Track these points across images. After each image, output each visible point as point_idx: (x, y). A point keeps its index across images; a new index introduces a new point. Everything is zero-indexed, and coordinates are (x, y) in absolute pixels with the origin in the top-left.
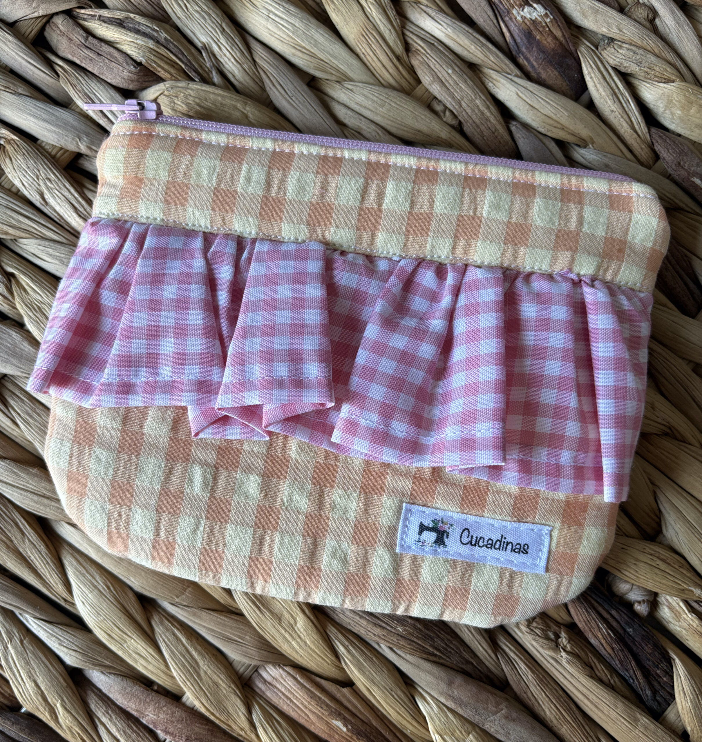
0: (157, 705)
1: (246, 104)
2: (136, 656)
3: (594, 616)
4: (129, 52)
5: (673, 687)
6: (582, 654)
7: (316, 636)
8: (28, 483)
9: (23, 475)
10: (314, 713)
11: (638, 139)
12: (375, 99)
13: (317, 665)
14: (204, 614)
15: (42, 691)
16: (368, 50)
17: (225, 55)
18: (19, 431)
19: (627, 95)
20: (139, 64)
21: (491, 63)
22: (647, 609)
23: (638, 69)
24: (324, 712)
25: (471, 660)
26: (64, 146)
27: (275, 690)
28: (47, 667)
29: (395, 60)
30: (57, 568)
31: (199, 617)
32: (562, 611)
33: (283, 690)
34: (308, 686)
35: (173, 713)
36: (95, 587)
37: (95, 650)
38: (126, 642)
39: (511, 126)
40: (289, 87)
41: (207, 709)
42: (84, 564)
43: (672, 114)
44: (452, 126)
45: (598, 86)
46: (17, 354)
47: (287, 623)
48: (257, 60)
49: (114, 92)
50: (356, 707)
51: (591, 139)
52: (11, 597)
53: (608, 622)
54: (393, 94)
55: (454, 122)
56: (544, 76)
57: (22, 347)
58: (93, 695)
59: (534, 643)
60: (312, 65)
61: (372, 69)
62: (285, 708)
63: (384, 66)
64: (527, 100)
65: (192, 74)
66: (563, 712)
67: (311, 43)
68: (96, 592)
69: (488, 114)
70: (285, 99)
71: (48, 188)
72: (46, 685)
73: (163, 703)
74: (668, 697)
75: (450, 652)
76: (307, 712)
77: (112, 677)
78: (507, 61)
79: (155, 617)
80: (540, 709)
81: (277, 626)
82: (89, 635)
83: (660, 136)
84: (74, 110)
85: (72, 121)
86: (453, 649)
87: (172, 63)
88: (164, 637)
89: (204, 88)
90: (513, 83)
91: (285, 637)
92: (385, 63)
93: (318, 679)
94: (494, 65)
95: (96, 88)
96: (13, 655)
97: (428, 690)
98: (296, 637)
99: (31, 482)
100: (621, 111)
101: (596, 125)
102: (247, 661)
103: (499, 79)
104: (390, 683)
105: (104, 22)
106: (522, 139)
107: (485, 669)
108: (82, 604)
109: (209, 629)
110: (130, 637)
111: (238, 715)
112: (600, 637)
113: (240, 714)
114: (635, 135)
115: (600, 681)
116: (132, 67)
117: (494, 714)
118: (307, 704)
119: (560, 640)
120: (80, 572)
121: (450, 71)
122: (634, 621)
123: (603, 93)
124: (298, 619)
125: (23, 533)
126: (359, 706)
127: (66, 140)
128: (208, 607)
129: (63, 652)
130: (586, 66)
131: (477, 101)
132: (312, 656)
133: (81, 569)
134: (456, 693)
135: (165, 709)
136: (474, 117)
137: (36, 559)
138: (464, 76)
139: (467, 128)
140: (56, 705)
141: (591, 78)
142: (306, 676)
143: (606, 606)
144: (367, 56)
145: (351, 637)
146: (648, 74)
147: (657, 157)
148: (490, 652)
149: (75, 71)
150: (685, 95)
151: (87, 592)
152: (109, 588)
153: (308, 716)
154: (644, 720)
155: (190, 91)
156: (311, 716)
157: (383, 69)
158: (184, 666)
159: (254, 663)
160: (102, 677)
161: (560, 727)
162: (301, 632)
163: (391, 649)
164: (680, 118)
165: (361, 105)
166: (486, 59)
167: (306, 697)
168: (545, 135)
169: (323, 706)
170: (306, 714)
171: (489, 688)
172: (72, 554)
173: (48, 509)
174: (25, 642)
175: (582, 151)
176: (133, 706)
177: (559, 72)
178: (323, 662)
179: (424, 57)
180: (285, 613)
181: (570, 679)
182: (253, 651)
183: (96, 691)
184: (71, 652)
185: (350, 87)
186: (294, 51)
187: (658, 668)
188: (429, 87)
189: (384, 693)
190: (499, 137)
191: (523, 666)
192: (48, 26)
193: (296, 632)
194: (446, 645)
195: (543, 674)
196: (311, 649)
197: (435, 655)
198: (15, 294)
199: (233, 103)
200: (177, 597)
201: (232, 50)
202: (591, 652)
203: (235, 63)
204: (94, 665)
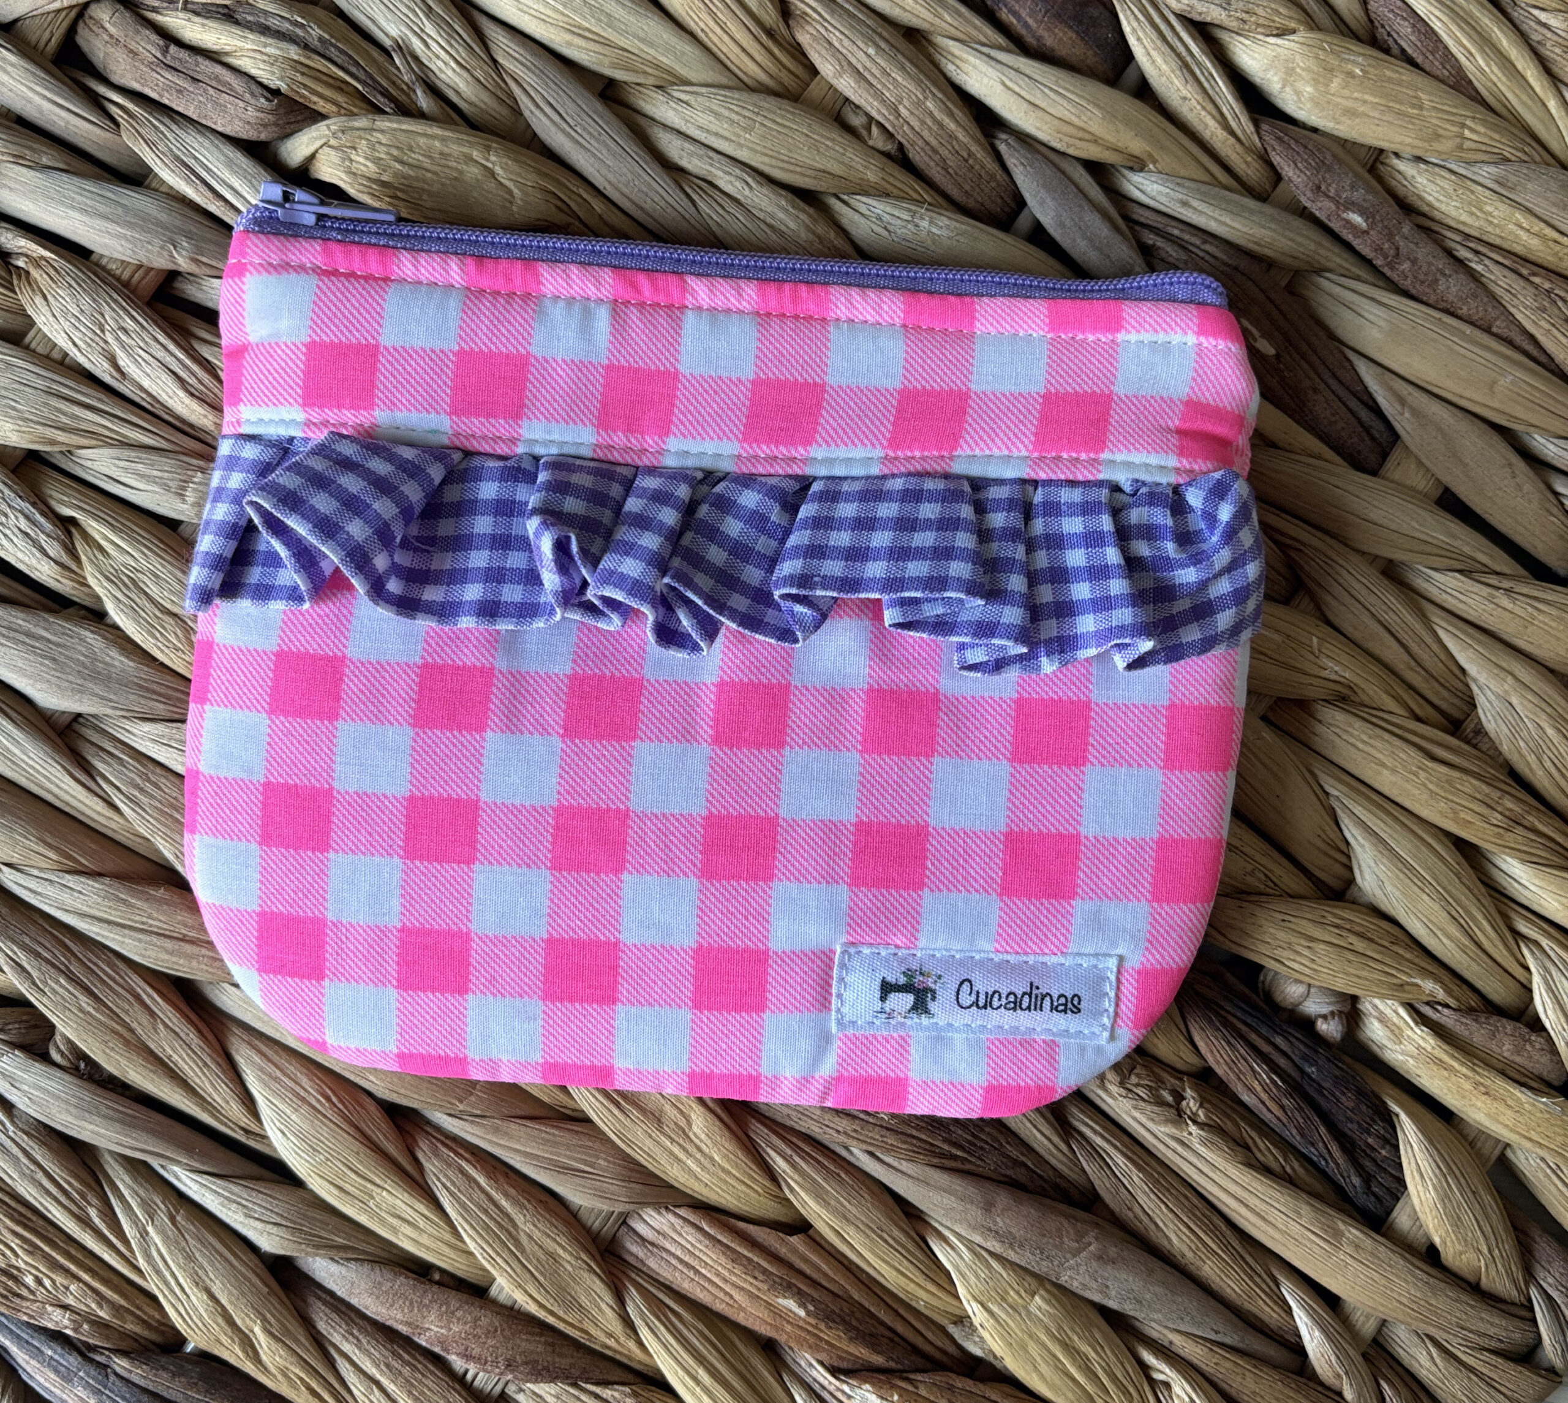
0: (444, 1308)
1: (488, 149)
2: (395, 1222)
3: (1242, 1051)
4: (254, 72)
5: (1400, 1165)
6: (1229, 1126)
7: (729, 1145)
8: (150, 917)
9: (139, 903)
10: (742, 1289)
11: (1238, 147)
12: (735, 117)
13: (739, 1198)
14: (514, 1127)
15: (223, 1307)
16: (712, 24)
17: (438, 57)
18: (121, 821)
19: (1209, 65)
20: (276, 92)
21: (947, 27)
22: (1340, 1028)
23: (1224, 14)
24: (760, 1285)
25: (1023, 1159)
26: (145, 261)
27: (664, 1255)
28: (226, 1260)
29: (764, 38)
30: (223, 1071)
32: (1182, 1047)
33: (679, 1253)
34: (725, 1241)
35: (476, 1320)
36: (303, 1099)
37: (315, 1219)
38: (373, 1198)
39: (997, 142)
40: (568, 108)
41: (541, 1306)
42: (275, 1058)
43: (1298, 93)
44: (887, 155)
45: (1153, 53)
46: (99, 673)
47: (672, 1126)
48: (500, 60)
49: (232, 148)
50: (818, 1269)
51: (1150, 155)
52: (144, 1136)
53: (1271, 1060)
54: (769, 103)
55: (889, 147)
56: (1049, 41)
57: (108, 659)
58: (320, 1304)
59: (1137, 1115)
60: (607, 61)
61: (722, 57)
62: (686, 1286)
63: (744, 50)
64: (1023, 93)
65: (379, 100)
66: (1202, 1235)
67: (600, 20)
68: (304, 1109)
69: (952, 126)
70: (563, 131)
71: (123, 345)
72: (230, 1293)
73: (454, 1304)
74: (1394, 1185)
75: (982, 1148)
76: (727, 1288)
77: (352, 1265)
78: (977, 21)
79: (421, 1144)
80: (1159, 1234)
81: (656, 1134)
82: (300, 1192)
83: (1279, 138)
84: (156, 190)
85: (155, 213)
87: (338, 84)
88: (444, 1180)
89: (404, 127)
90: (993, 63)
91: (672, 1153)
92: (745, 44)
93: (742, 1225)
94: (953, 30)
95: (196, 146)
96: (160, 1245)
97: (949, 1224)
98: (694, 1151)
99: (156, 914)
100: (1199, 98)
101: (1156, 130)
102: (605, 1207)
103: (965, 56)
104: (877, 1217)
105: (197, 14)
106: (1021, 168)
107: (1051, 1173)
108: (280, 1135)
109: (526, 1155)
110: (378, 1186)
111: (600, 1309)
112: (1259, 1088)
113: (604, 1306)
114: (1232, 140)
115: (1266, 1171)
116: (262, 100)
117: (1076, 1253)
118: (725, 1273)
119: (1184, 1103)
120: (270, 1076)
121: (871, 51)
122: (1316, 1052)
123: (1164, 67)
125: (152, 1013)
126: (824, 1267)
127: (148, 251)
128: (519, 1112)
129: (255, 1229)
130: (1127, 19)
131: (928, 104)
132: (726, 1182)
133: (271, 1068)
134: (1001, 1224)
135: (459, 1314)
136: (926, 134)
137: (183, 1060)
138: (900, 56)
139: (916, 155)
140: (252, 1331)
141: (1139, 39)
142: (719, 1221)
143: (1264, 1031)
144: (711, 35)
145: (794, 1140)
146: (1244, 22)
147: (1277, 177)
148: (1056, 1139)
149: (150, 114)
150: (1317, 58)
151: (288, 1112)
152: (328, 1099)
153: (731, 1297)
154: (1353, 1232)
155: (379, 135)
156: (737, 1296)
157: (746, 59)
158: (488, 1228)
159: (619, 1208)
160: (334, 1268)
161: (1200, 1263)
162: (701, 1140)
163: (871, 1154)
164: (1312, 99)
165: (708, 131)
166: (937, 21)
167: (723, 1260)
168: (1063, 154)
169: (757, 1274)
170: (726, 1293)
171: (1062, 1207)
172: (249, 1043)
173: (194, 963)
174: (178, 1218)
175: (1137, 178)
176: (399, 1316)
177: (1077, 33)
178: (748, 1191)
179: (818, 27)
180: (668, 1107)
181: (1211, 1174)
182: (615, 1187)
183: (324, 1296)
184: (269, 1227)
185: (683, 97)
186: (568, 37)
187: (1369, 1133)
188: (834, 82)
189: (868, 1236)
190: (977, 167)
191: (1120, 1159)
192: (81, 24)
193: (692, 1141)
194: (973, 1135)
195: (1159, 1169)
196: (723, 1170)
197: (955, 1158)
198: (83, 558)
199: (465, 150)
200: (461, 1102)
201: (451, 45)
202: (1243, 1118)
203: (458, 69)
204: (317, 1247)
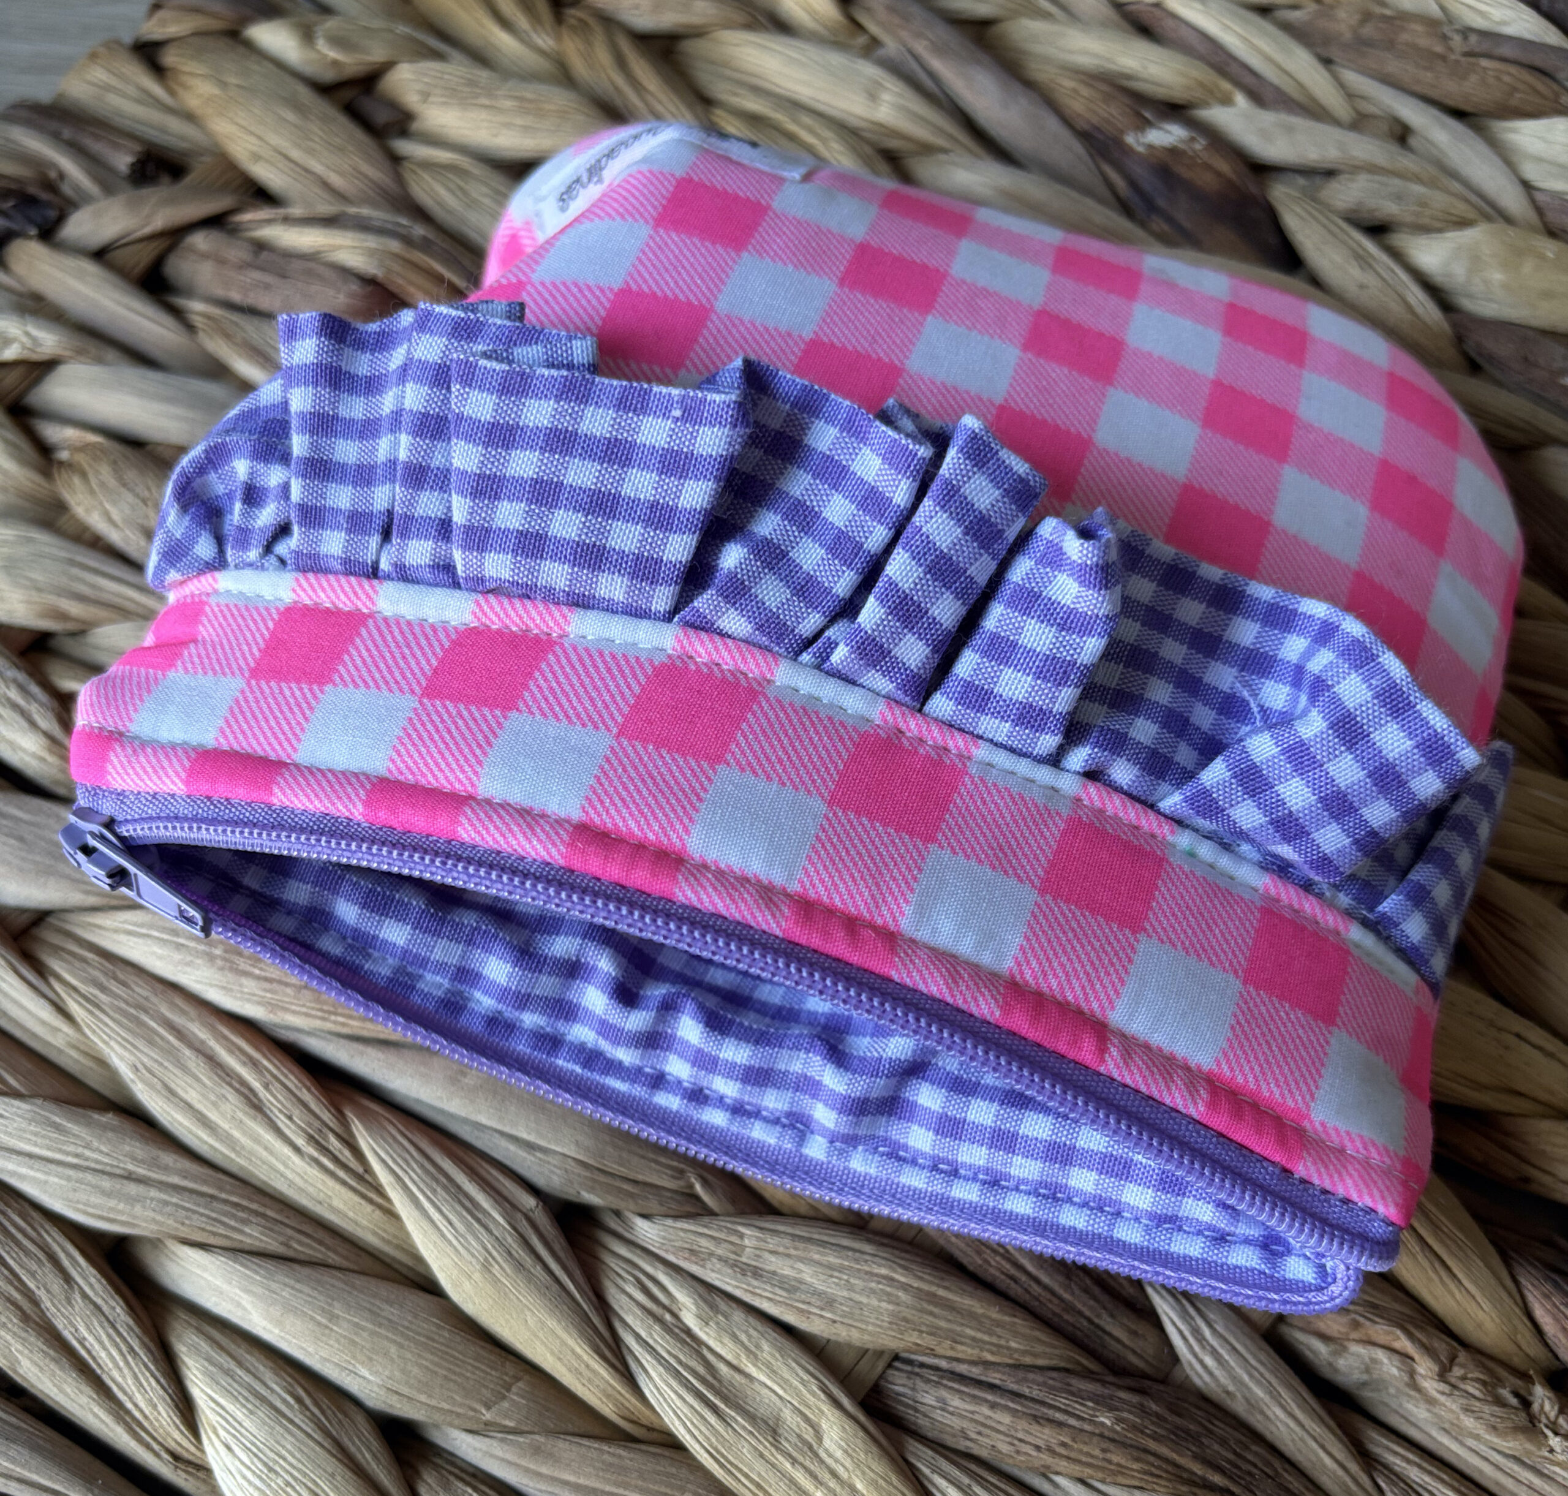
4: (349, 263)
8: (87, 1146)
9: (79, 1131)
14: (563, 1447)
18: (74, 1035)
20: (370, 281)
30: (155, 1361)
31: (551, 1457)
36: (263, 1399)
42: (232, 1347)
45: (1326, 248)
56: (1207, 245)
68: (263, 1412)
75: (1250, 1474)
78: (1129, 225)
79: (425, 1477)
81: (769, 1451)
86: (1255, 1466)
99: (96, 1144)
108: (225, 1455)
116: (355, 286)
119: (1536, 1407)
120: (221, 1368)
124: (824, 1425)
125: (68, 1279)
128: (570, 1428)
137: (101, 1343)
141: (1306, 236)
148: (1354, 1467)
150: (1504, 242)
151: (239, 1415)
152: (299, 1400)
162: (837, 1461)
164: (1502, 285)
172: (197, 1329)
177: (1237, 234)
180: (787, 1414)
193: (822, 1461)
194: (1235, 1453)
200: (488, 1408)
